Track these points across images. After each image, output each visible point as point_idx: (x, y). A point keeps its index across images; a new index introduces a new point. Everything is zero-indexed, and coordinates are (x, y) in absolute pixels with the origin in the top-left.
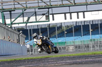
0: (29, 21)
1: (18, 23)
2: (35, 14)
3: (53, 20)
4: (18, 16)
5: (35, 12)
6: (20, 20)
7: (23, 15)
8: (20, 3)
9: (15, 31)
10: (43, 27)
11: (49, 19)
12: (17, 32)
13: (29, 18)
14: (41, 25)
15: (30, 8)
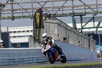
0: (100, 26)
1: (89, 28)
4: (88, 20)
6: (91, 24)
7: (93, 19)
8: (91, 7)
9: (85, 36)
13: (99, 23)
15: (101, 13)
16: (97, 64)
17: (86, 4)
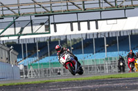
0: (23, 33)
1: (8, 36)
2: (31, 23)
3: (55, 31)
4: (7, 25)
5: (31, 21)
6: (10, 31)
7: (14, 24)
8: (11, 8)
9: (3, 47)
10: (41, 41)
11: (49, 30)
12: (6, 48)
13: (22, 29)
14: (39, 38)
15: (23, 15)
16: (19, 83)
17: (4, 4)
